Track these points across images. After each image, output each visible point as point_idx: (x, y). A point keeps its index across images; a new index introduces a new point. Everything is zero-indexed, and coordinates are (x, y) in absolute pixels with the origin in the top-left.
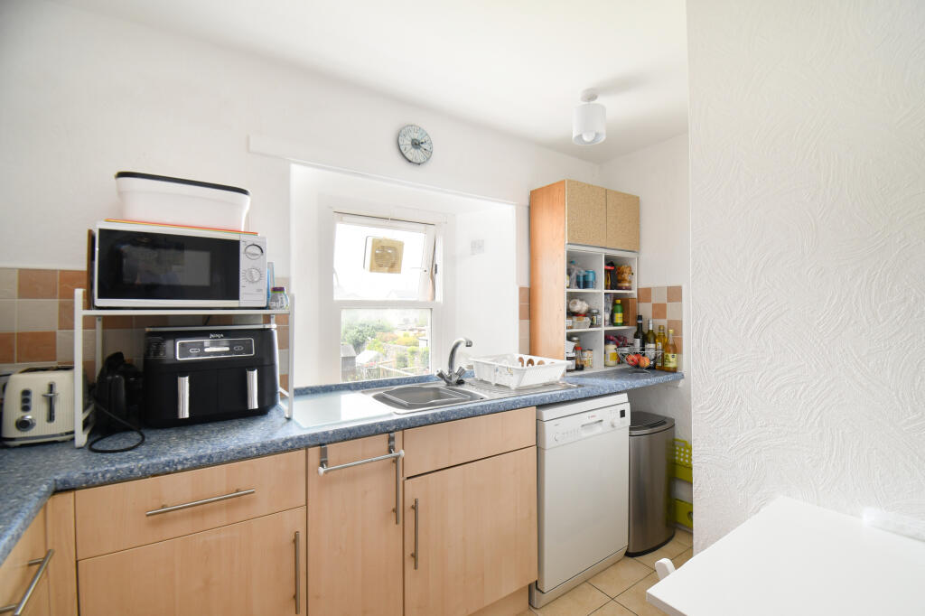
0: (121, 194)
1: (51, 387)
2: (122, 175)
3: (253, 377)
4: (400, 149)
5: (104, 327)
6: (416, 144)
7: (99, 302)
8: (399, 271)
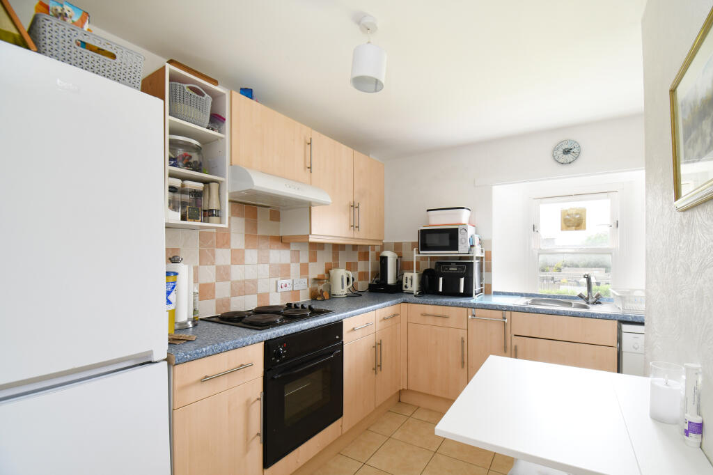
0: (428, 216)
1: (412, 277)
2: (428, 211)
3: (462, 280)
4: (554, 158)
5: (431, 260)
6: (567, 152)
7: (421, 252)
8: (585, 229)
